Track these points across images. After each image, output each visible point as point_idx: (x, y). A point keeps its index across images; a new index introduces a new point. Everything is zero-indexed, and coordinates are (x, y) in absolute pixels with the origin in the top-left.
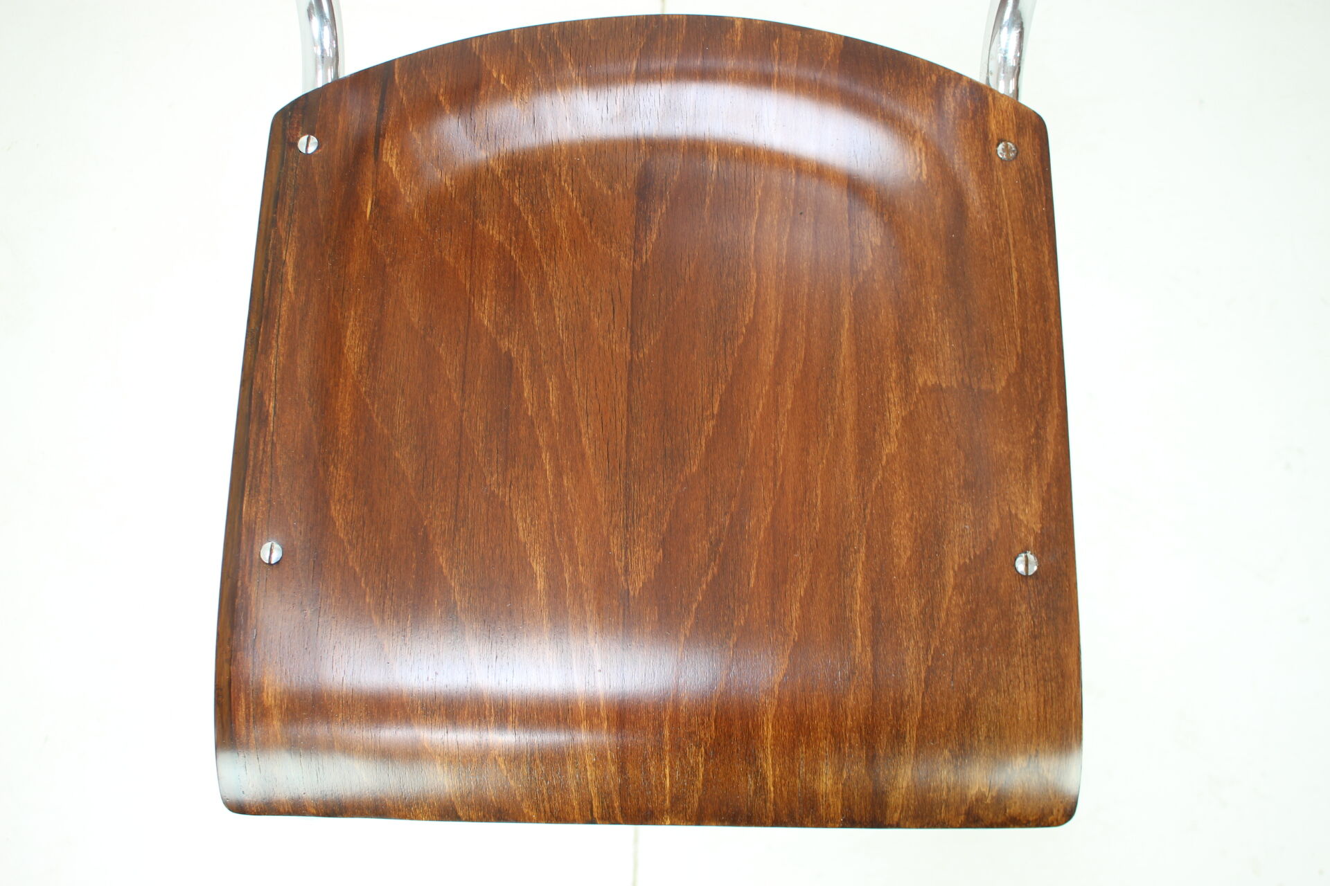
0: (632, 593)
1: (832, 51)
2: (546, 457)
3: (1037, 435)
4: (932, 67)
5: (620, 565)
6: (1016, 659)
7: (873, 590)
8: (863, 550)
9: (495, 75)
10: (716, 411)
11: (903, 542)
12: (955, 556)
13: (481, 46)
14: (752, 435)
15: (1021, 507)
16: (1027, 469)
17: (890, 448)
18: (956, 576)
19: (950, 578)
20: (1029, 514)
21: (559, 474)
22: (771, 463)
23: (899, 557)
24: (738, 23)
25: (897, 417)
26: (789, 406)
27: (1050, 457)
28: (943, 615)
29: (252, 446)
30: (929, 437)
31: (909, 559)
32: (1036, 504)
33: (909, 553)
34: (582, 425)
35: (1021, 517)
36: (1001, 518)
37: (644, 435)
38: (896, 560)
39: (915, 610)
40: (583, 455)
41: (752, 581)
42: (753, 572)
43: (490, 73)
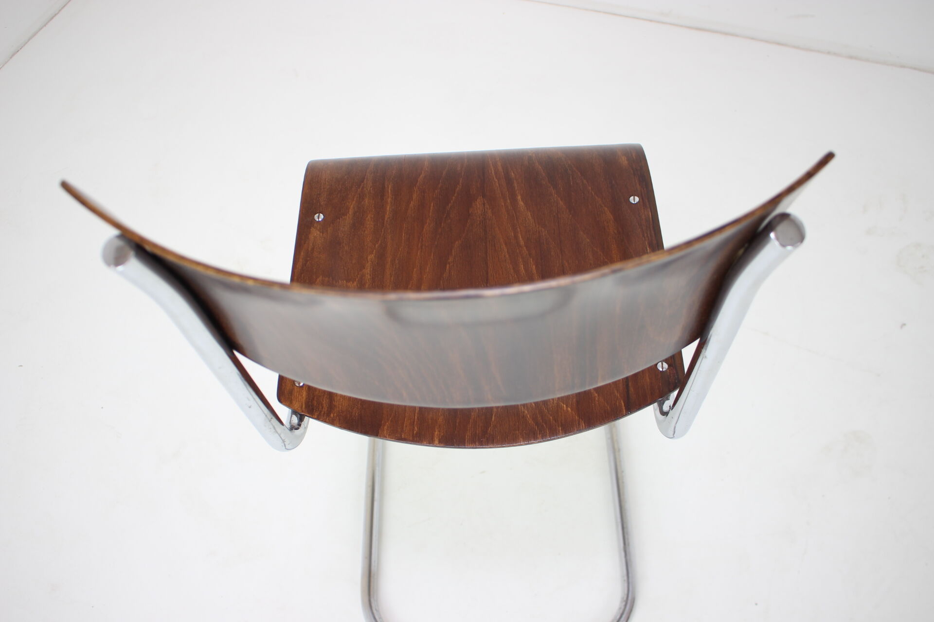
0: (481, 197)
1: (386, 427)
2: (522, 243)
3: (307, 261)
5: (487, 206)
6: (328, 187)
7: (383, 205)
8: (386, 219)
9: (569, 409)
10: (448, 265)
11: (369, 223)
12: (347, 222)
13: (579, 424)
14: (432, 257)
15: (318, 235)
16: (313, 249)
17: (371, 257)
18: (349, 211)
19: (351, 212)
20: (315, 233)
21: (516, 237)
22: (423, 247)
23: (371, 217)
24: (437, 442)
25: (367, 269)
26: (415, 270)
27: (302, 254)
28: (355, 199)
29: (653, 235)
30: (354, 262)
31: (367, 217)
32: (311, 237)
33: (367, 219)
34: (507, 256)
35: (318, 233)
36: (327, 231)
37: (480, 254)
38: (372, 216)
39: (366, 200)
40: (506, 244)
41: (432, 205)
42: (431, 208)
43: (572, 410)
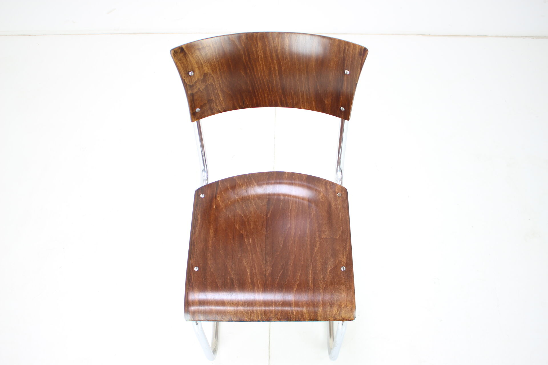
0: (266, 275)
1: (305, 177)
2: (250, 252)
3: (345, 246)
4: (324, 180)
5: (264, 270)
6: (341, 286)
7: (313, 274)
8: (311, 267)
9: (239, 183)
10: (282, 243)
11: (319, 265)
12: (329, 267)
13: (236, 178)
14: (289, 247)
15: (342, 258)
16: (343, 252)
17: (317, 249)
18: (329, 271)
19: (328, 271)
20: (344, 260)
21: (252, 254)
22: (293, 252)
23: (318, 268)
24: (286, 173)
25: (318, 243)
26: (297, 242)
27: (348, 249)
28: (327, 278)
29: (192, 250)
30: (324, 247)
31: (321, 268)
32: (345, 258)
33: (320, 267)
34: (257, 246)
35: (342, 260)
36: (338, 261)
37: (269, 247)
38: (318, 269)
39: (321, 277)
40: (257, 251)
41: (290, 273)
42: (290, 271)
43: (238, 183)
